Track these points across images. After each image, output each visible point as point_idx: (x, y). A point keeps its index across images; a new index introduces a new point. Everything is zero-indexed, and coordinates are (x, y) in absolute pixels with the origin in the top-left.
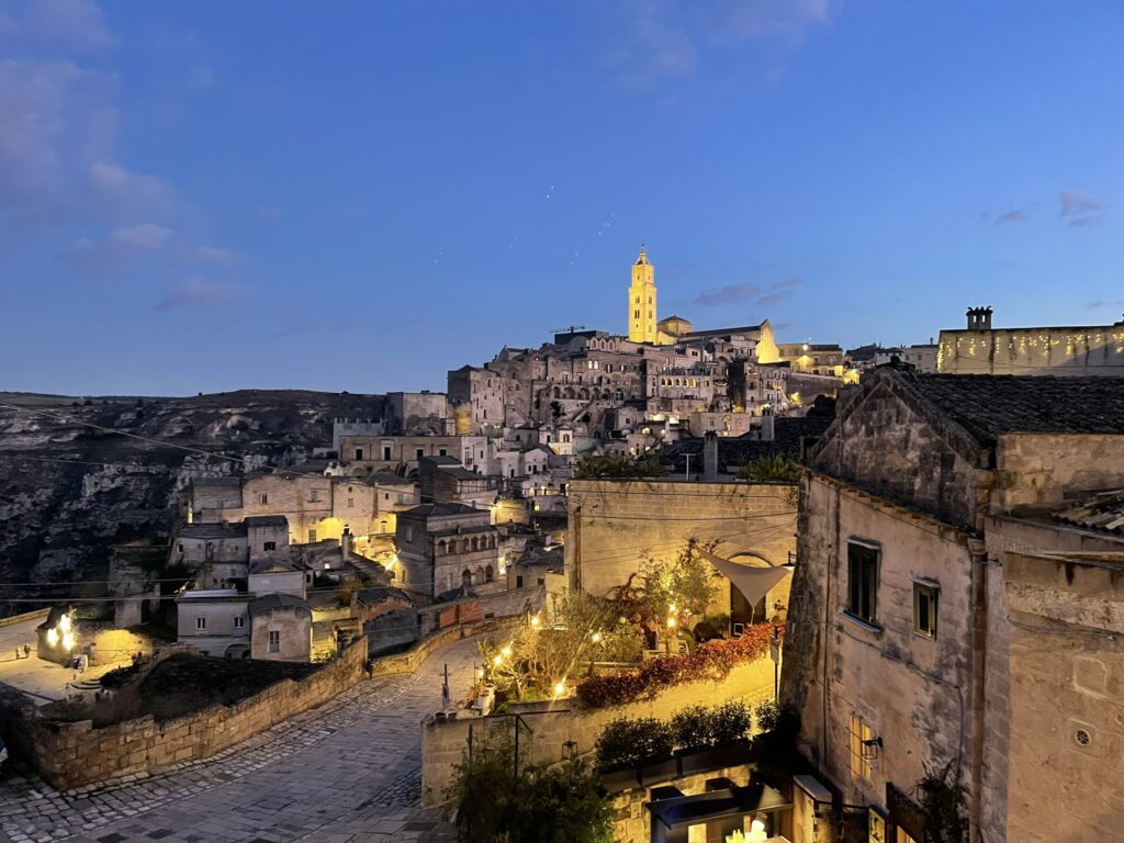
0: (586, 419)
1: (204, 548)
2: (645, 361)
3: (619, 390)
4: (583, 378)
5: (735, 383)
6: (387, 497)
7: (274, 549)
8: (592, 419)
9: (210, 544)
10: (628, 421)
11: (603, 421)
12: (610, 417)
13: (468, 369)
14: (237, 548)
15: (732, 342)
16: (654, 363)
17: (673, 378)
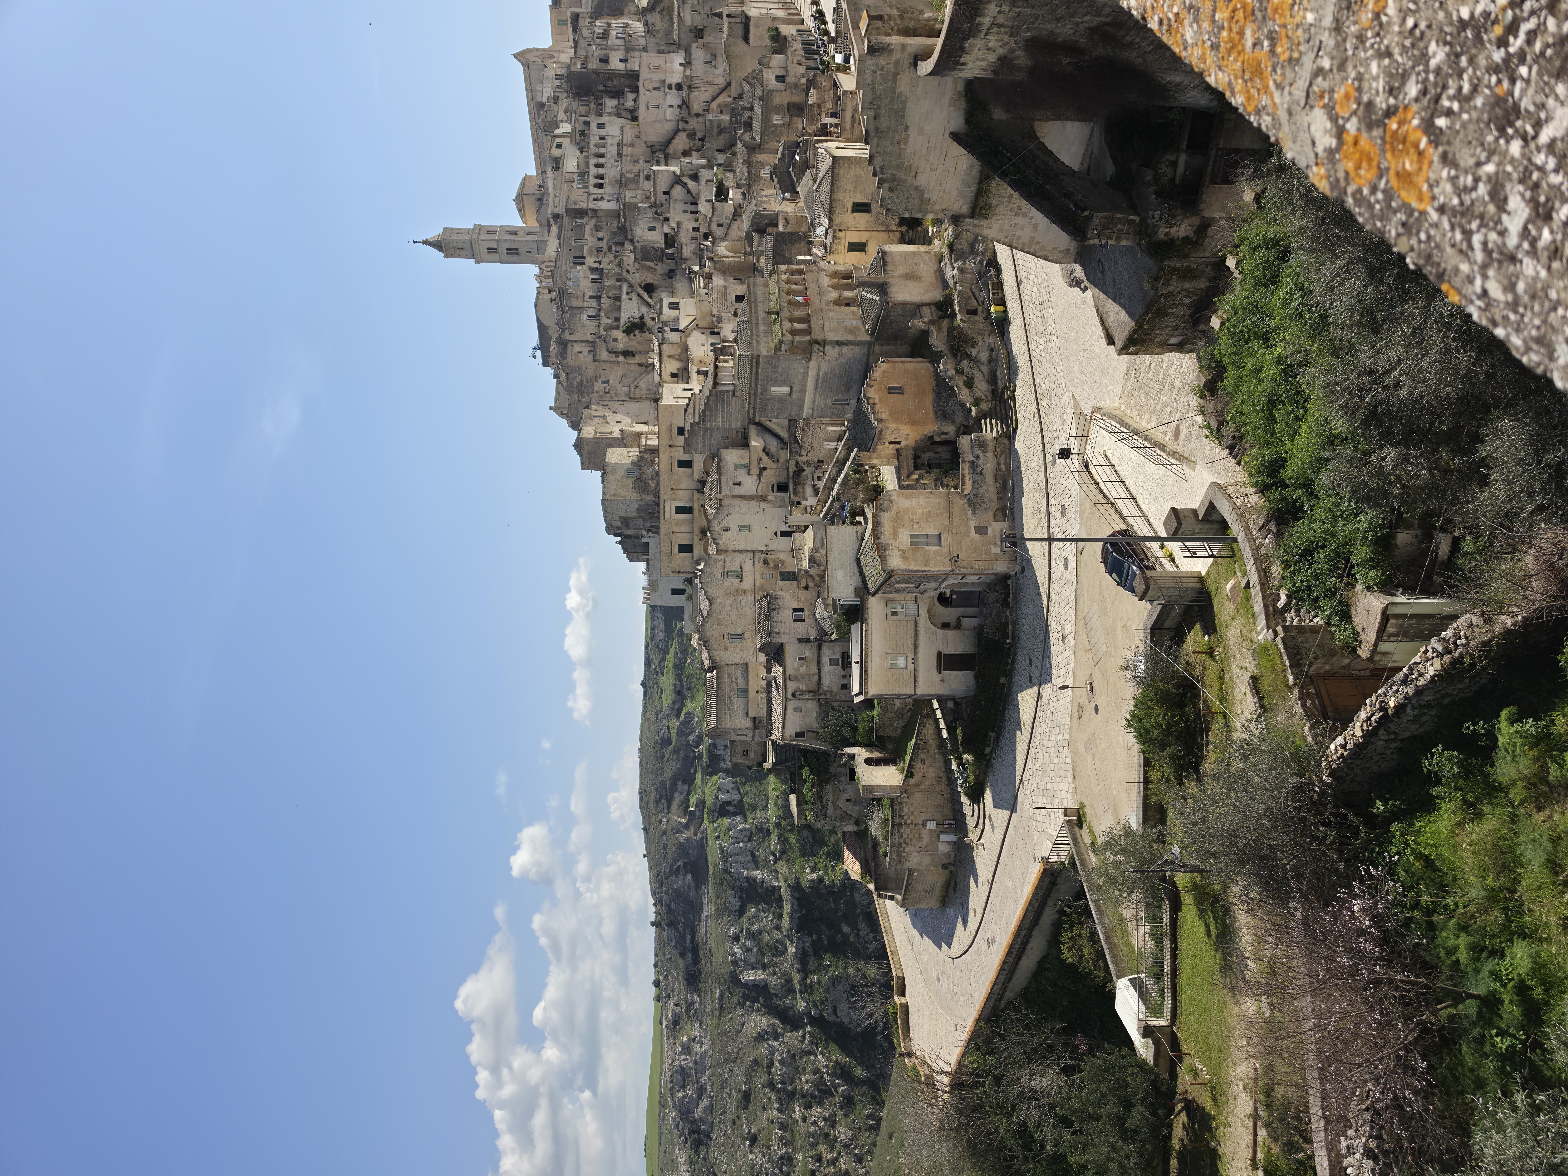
0: (649, 288)
1: (799, 703)
2: (568, 211)
3: (610, 249)
4: (592, 293)
5: (601, 88)
7: (802, 610)
8: (649, 281)
9: (794, 695)
10: (652, 229)
11: (651, 264)
12: (646, 254)
13: (579, 445)
14: (801, 659)
15: (545, 100)
16: (572, 198)
17: (593, 171)
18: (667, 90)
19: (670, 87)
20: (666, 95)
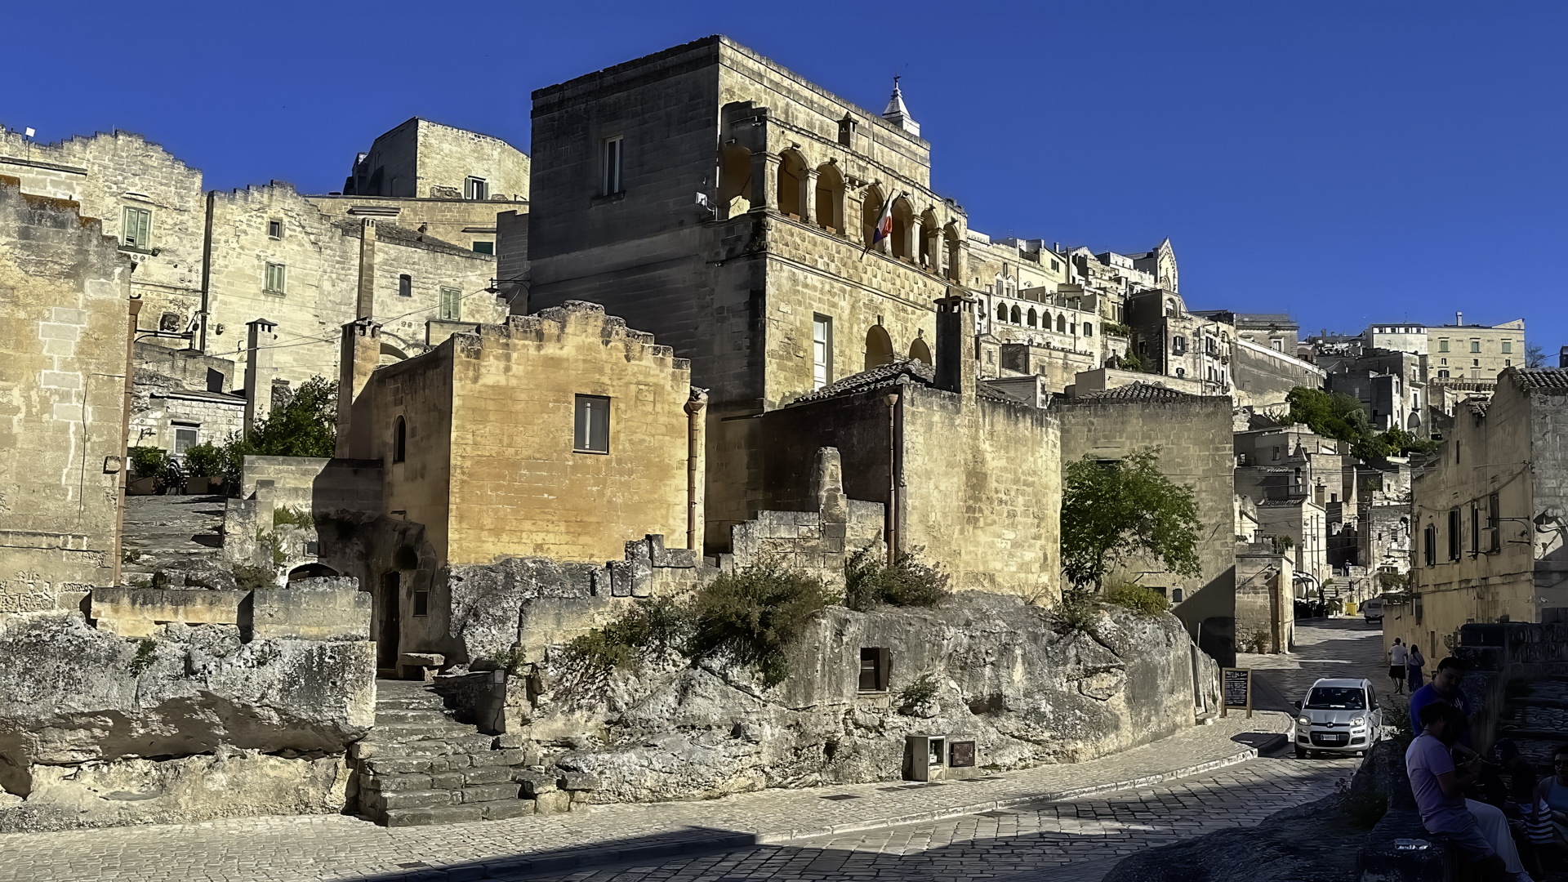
6: (404, 290)
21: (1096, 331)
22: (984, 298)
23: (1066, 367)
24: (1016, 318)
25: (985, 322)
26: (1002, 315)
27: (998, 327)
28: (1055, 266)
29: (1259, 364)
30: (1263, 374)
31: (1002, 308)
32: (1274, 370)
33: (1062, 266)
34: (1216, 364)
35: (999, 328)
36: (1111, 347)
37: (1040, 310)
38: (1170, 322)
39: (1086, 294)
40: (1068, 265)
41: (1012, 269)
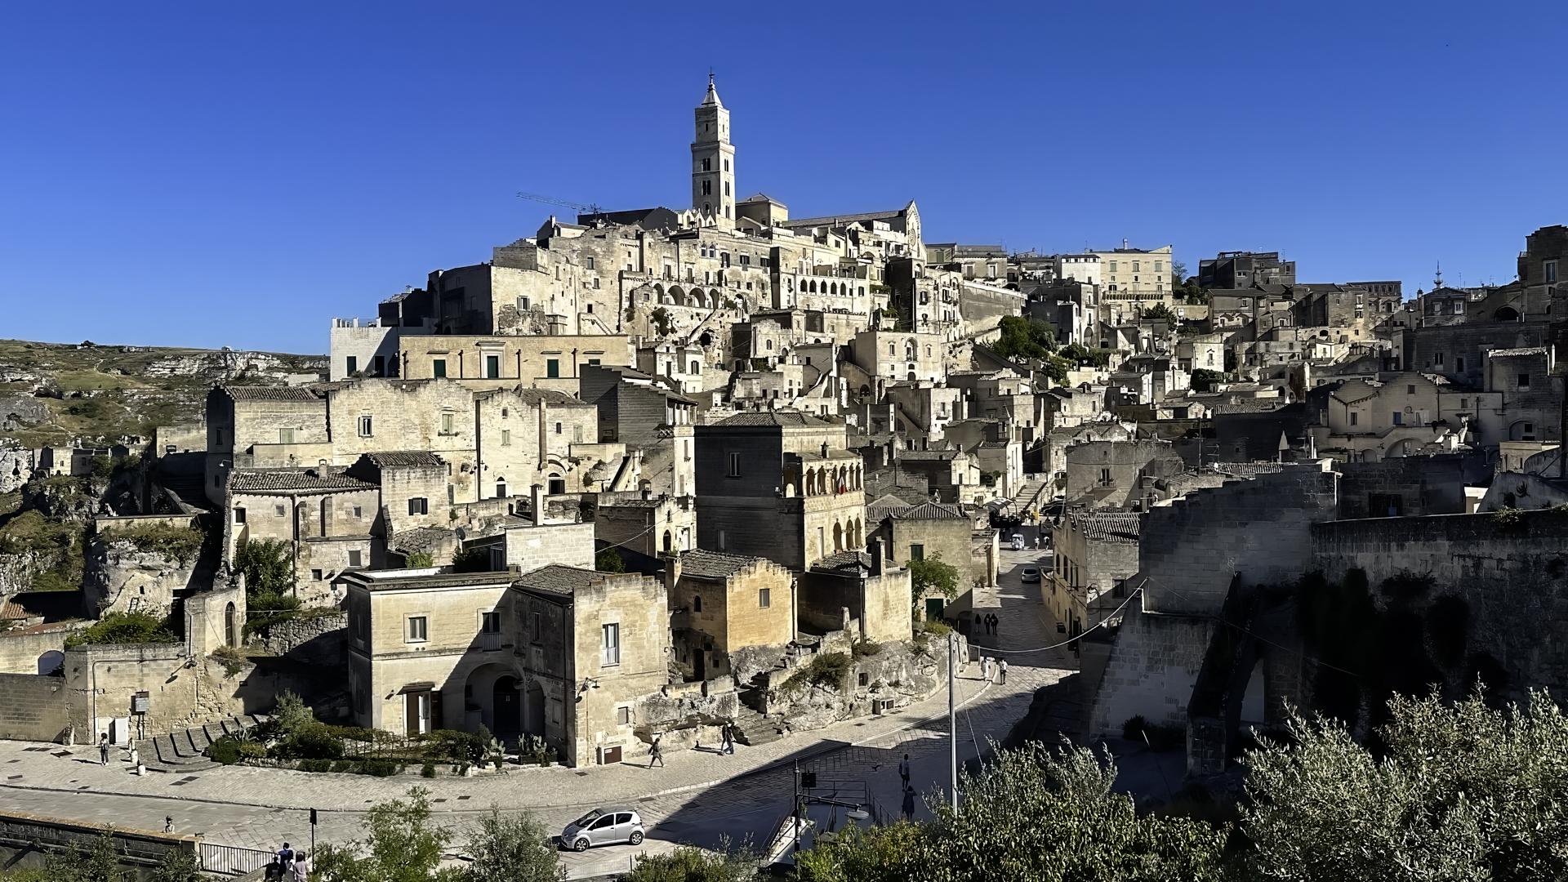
0: (705, 340)
2: (775, 251)
3: (740, 296)
4: (694, 274)
5: (897, 293)
6: (559, 430)
7: (424, 512)
8: (714, 340)
9: (301, 505)
10: (769, 344)
11: (730, 343)
12: (741, 338)
14: (359, 511)
16: (789, 255)
17: (819, 280)
18: (908, 363)
19: (911, 367)
20: (903, 362)
21: (867, 291)
22: (792, 277)
23: (848, 325)
24: (813, 289)
25: (792, 294)
26: (803, 288)
27: (801, 296)
28: (837, 244)
29: (979, 298)
30: (982, 304)
31: (803, 283)
32: (989, 300)
33: (842, 243)
34: (950, 308)
35: (802, 298)
36: (876, 302)
37: (829, 282)
38: (918, 281)
39: (860, 264)
40: (846, 242)
41: (809, 252)
